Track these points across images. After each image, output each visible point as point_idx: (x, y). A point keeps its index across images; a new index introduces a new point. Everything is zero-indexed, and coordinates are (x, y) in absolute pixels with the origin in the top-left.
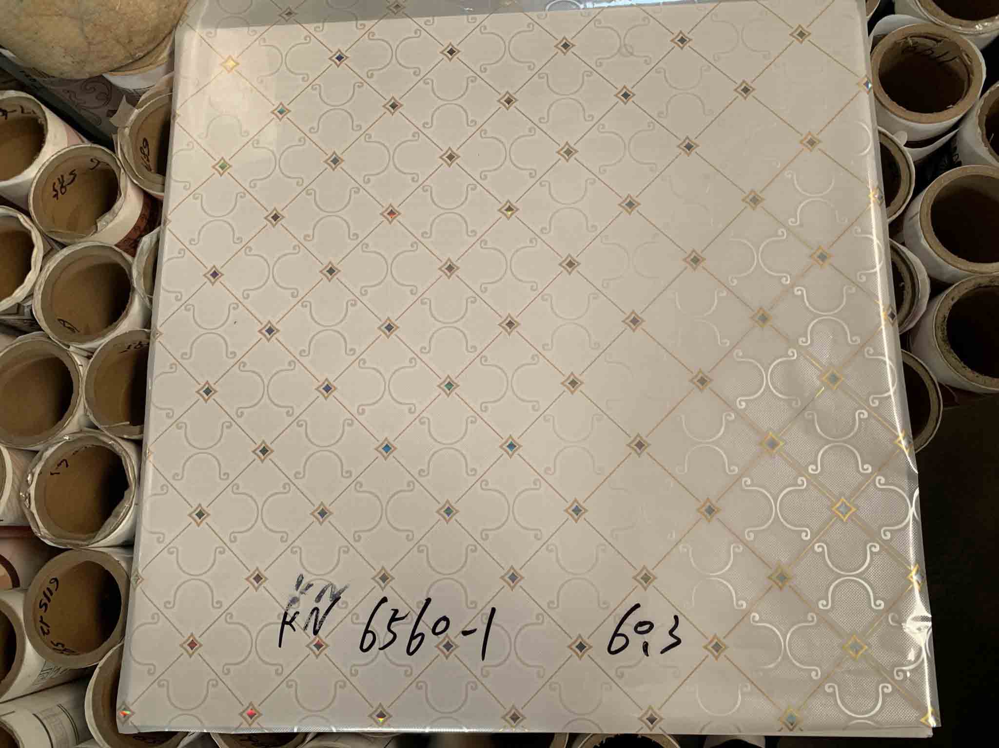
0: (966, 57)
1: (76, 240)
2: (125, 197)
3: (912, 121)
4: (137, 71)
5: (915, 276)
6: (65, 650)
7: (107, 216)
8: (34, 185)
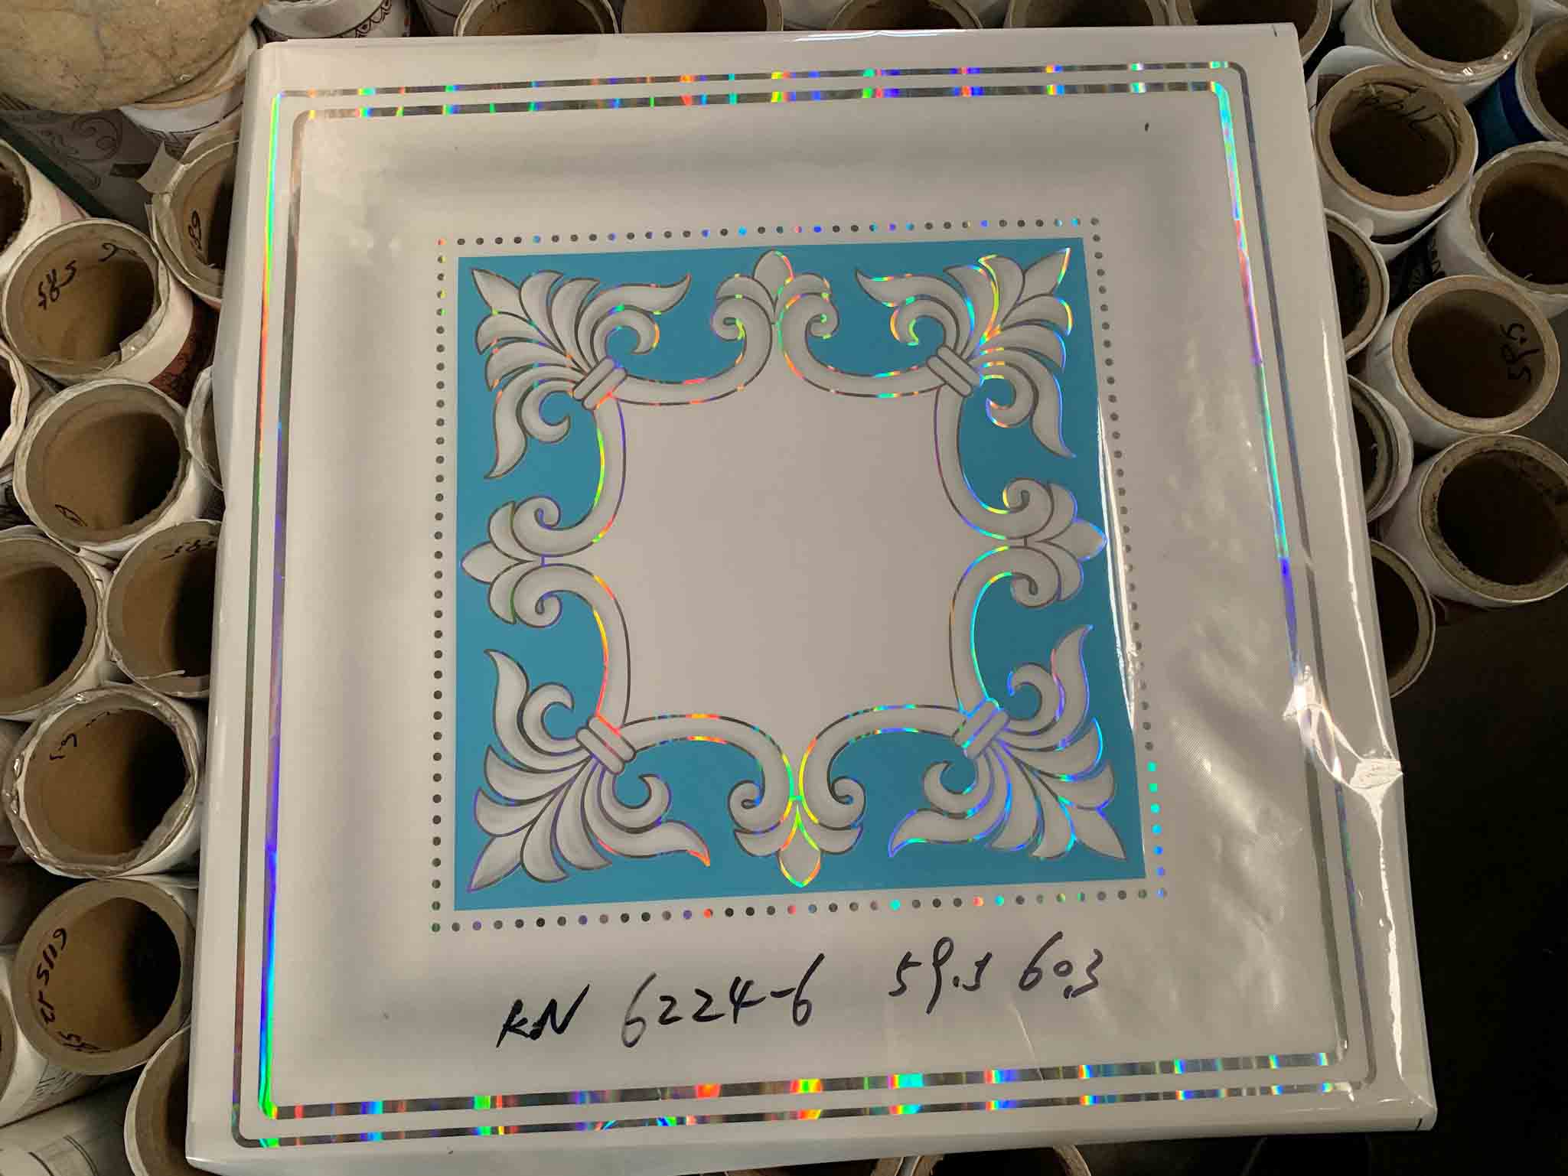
0: (1452, 116)
1: (85, 376)
2: (166, 304)
3: (1382, 208)
4: (180, 103)
5: (1392, 434)
6: (83, 1045)
7: (138, 338)
8: (8, 285)
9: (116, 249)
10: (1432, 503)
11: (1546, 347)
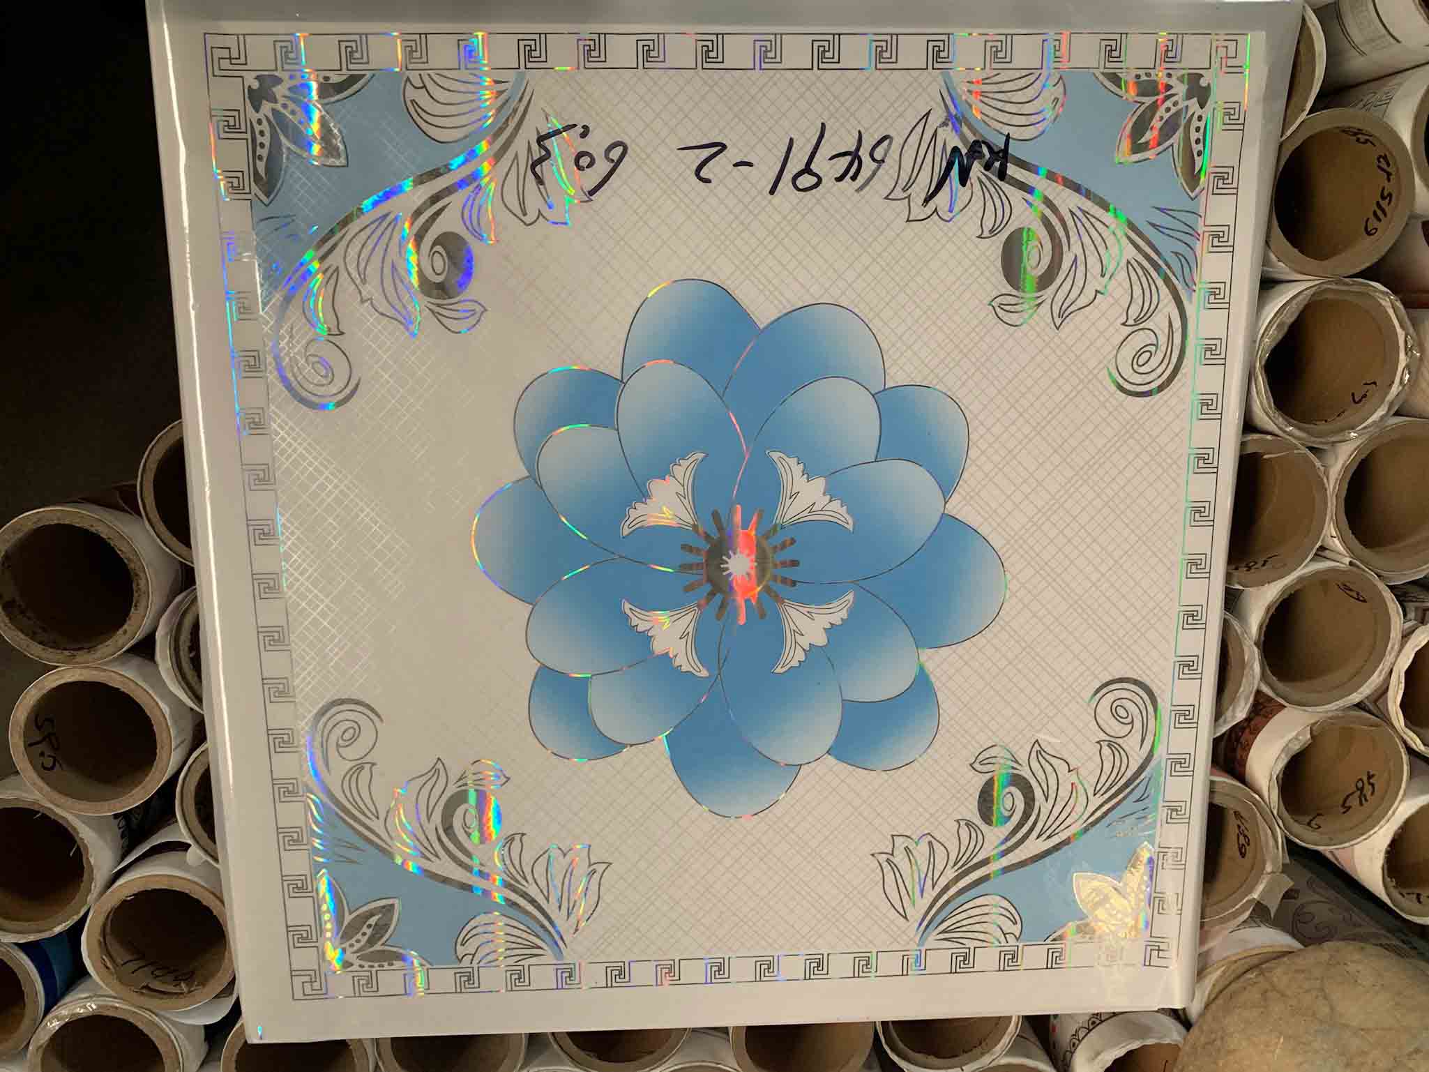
0: (109, 964)
1: (1340, 713)
2: (1271, 775)
3: (180, 878)
4: (1254, 952)
5: (175, 667)
6: (1355, 134)
7: (1296, 747)
8: (1401, 792)
9: (1309, 824)
10: (137, 602)
11: (22, 748)
